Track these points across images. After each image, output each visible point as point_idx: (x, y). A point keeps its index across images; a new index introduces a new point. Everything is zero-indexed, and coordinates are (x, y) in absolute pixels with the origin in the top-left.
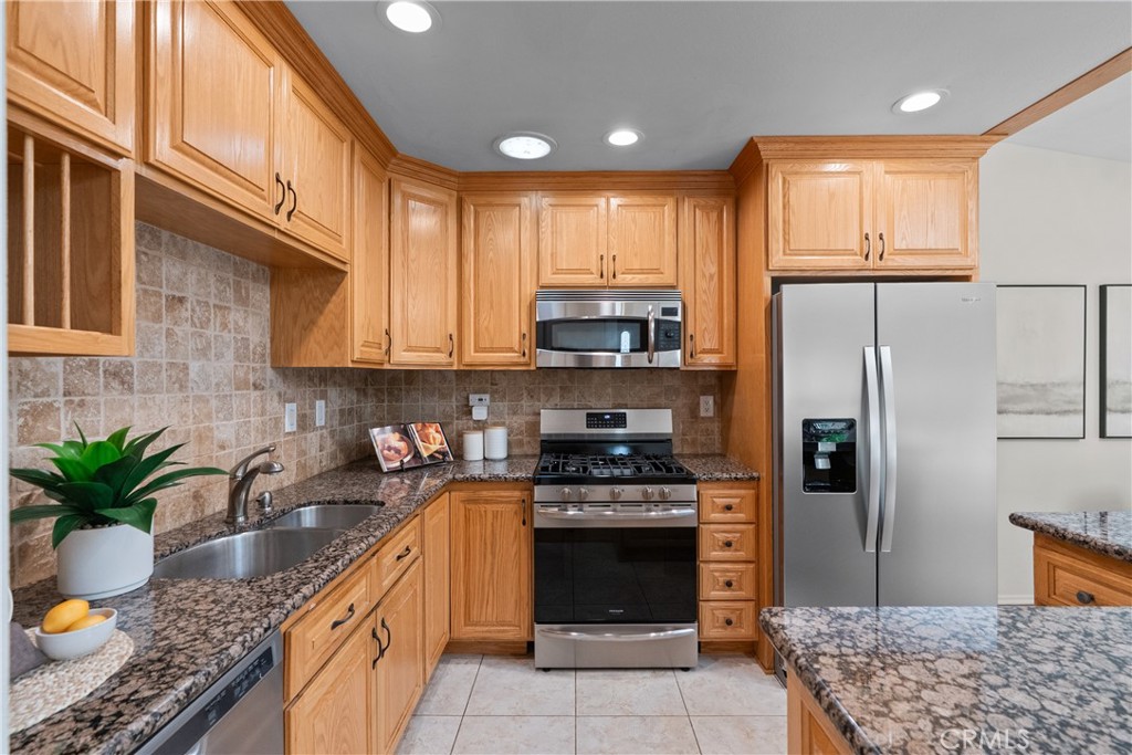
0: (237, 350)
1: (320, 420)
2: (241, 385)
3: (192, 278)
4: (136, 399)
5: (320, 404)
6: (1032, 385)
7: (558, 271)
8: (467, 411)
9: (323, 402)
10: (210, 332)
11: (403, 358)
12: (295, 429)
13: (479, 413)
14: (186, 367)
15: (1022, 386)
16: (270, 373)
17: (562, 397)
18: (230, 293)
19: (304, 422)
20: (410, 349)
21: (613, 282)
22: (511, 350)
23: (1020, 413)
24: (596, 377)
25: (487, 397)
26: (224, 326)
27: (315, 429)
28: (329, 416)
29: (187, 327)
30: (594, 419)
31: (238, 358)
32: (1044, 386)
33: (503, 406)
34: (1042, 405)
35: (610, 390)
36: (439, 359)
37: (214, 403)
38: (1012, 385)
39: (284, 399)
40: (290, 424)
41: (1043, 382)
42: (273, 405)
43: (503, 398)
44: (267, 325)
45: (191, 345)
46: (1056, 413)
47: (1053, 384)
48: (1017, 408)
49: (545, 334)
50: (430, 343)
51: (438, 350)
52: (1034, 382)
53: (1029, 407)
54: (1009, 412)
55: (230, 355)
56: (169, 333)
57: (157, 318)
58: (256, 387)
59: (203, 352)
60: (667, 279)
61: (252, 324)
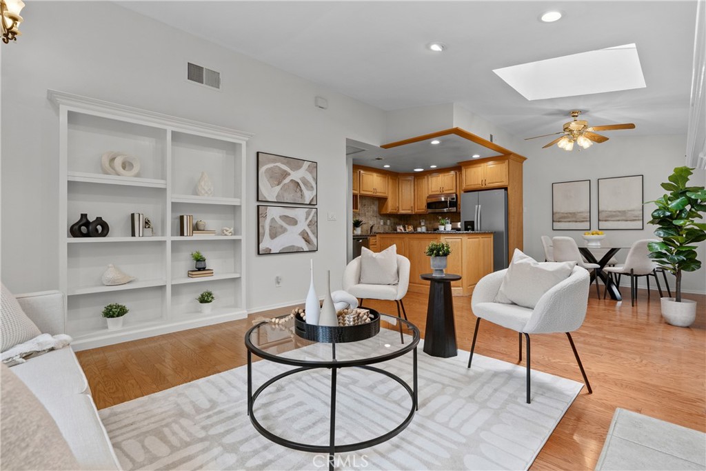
0: (374, 212)
1: (388, 224)
2: (373, 216)
4: (361, 217)
5: (388, 221)
7: (432, 192)
8: (420, 224)
11: (402, 212)
13: (422, 224)
16: (378, 214)
18: (372, 203)
19: (385, 224)
20: (403, 210)
21: (443, 193)
22: (423, 209)
26: (371, 208)
28: (391, 223)
29: (367, 208)
33: (428, 222)
36: (409, 212)
37: (369, 219)
39: (381, 219)
40: (382, 223)
42: (379, 220)
44: (378, 207)
49: (429, 205)
50: (407, 208)
51: (409, 210)
55: (372, 212)
58: (376, 217)
59: (368, 212)
60: (454, 191)
61: (375, 208)
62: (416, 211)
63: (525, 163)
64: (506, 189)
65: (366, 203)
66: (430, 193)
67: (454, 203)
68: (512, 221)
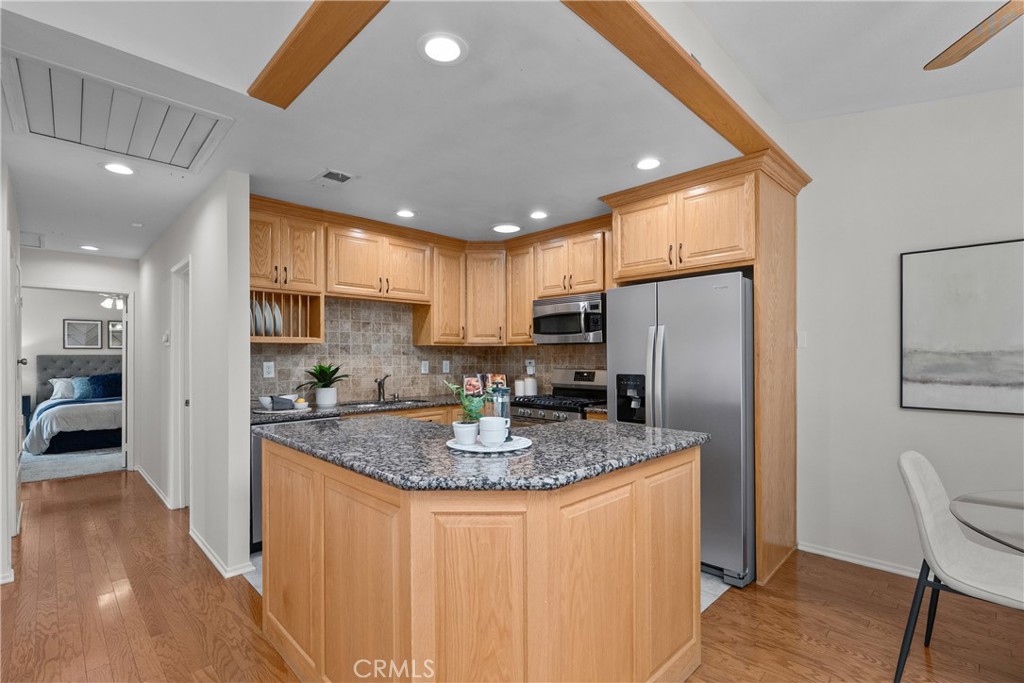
0: (394, 340)
1: (444, 369)
2: (396, 353)
3: (373, 315)
4: (351, 357)
5: (445, 362)
6: (968, 354)
7: (546, 288)
8: (525, 369)
9: (448, 362)
10: (381, 334)
11: (473, 340)
12: (427, 372)
13: (530, 370)
14: (370, 346)
15: (954, 355)
16: (412, 348)
17: (570, 362)
18: (391, 318)
19: (434, 370)
20: (477, 336)
21: (571, 291)
22: (526, 334)
23: (951, 383)
24: (587, 349)
25: (533, 361)
26: (388, 331)
27: (442, 373)
28: (451, 369)
29: (371, 333)
30: (579, 376)
31: (394, 342)
32: (987, 354)
33: (542, 367)
34: (985, 376)
35: (594, 358)
36: (494, 341)
37: (382, 359)
38: (939, 353)
39: (420, 359)
40: (424, 370)
41: (986, 350)
42: (414, 362)
43: (542, 363)
44: (411, 329)
45: (372, 338)
46: (1007, 385)
47: (1003, 353)
48: (946, 378)
49: (539, 324)
50: (489, 332)
51: (493, 336)
52: (972, 349)
53: (966, 377)
54: (936, 382)
55: (391, 341)
56: (363, 335)
57: (359, 330)
58: (404, 354)
59: (378, 341)
60: (598, 286)
61: (403, 329)
62: (511, 339)
63: (803, 194)
64: (748, 272)
65: (372, 320)
66: (542, 292)
67: (597, 320)
68: (767, 377)
